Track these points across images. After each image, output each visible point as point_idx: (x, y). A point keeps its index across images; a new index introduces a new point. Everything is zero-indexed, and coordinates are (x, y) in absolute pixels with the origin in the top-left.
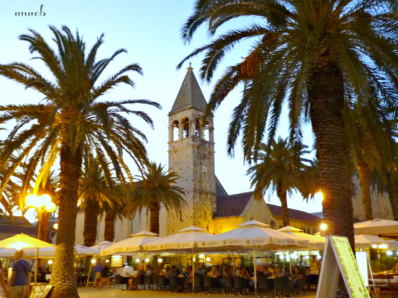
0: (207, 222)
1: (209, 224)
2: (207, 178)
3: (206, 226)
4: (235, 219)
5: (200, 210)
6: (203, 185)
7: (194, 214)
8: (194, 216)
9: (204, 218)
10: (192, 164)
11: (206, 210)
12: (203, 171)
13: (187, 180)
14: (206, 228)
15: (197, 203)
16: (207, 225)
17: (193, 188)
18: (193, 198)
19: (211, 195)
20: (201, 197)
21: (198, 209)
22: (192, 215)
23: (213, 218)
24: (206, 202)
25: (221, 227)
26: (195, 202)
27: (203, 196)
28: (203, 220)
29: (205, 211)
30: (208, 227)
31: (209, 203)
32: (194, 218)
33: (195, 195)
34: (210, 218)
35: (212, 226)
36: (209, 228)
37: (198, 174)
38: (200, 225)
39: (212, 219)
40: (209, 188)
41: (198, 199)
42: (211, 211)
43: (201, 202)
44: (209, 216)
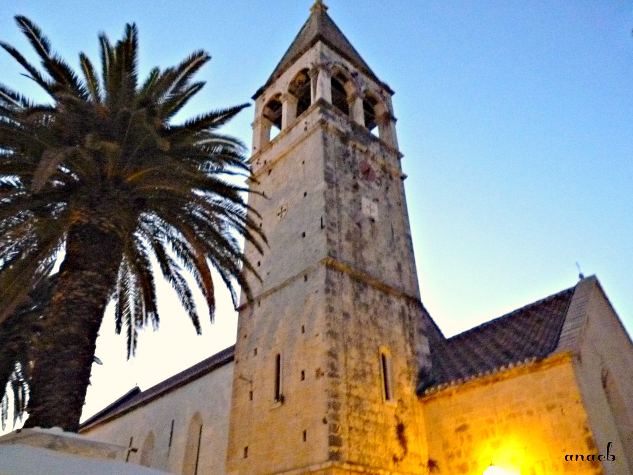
0: (393, 403)
1: (404, 418)
2: (383, 241)
3: (393, 424)
4: (529, 377)
5: (360, 346)
6: (369, 255)
7: (332, 354)
8: (332, 367)
9: (380, 382)
10: (321, 176)
11: (384, 350)
12: (366, 212)
13: (304, 235)
14: (392, 433)
15: (346, 315)
16: (396, 417)
17: (323, 254)
18: (327, 291)
19: (403, 302)
20: (362, 296)
21: (349, 340)
22: (320, 361)
23: (420, 393)
24: (381, 322)
25: (463, 428)
26: (336, 305)
27: (371, 295)
28: (377, 391)
29: (384, 357)
30: (400, 429)
31: (398, 329)
32: (331, 375)
33: (335, 280)
34: (409, 390)
35: (422, 428)
36: (409, 433)
37: (345, 214)
38: (363, 412)
39: (415, 397)
40: (394, 274)
41: (347, 298)
42: (408, 363)
43: (364, 317)
44: (404, 381)
